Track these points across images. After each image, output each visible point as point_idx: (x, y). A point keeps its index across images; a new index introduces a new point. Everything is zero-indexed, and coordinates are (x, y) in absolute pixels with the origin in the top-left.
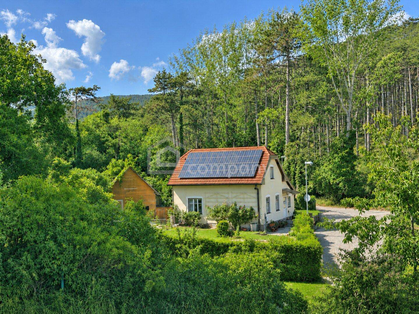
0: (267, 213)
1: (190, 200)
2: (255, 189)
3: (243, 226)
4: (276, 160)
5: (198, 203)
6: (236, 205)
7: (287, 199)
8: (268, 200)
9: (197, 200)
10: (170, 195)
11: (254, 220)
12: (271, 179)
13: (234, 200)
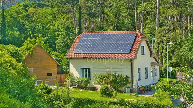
0: (139, 80)
1: (82, 69)
2: (130, 62)
3: (120, 89)
4: (147, 42)
5: (87, 72)
6: (115, 74)
7: (154, 70)
8: (139, 70)
9: (87, 69)
10: (68, 65)
11: (129, 85)
12: (142, 55)
13: (115, 70)
